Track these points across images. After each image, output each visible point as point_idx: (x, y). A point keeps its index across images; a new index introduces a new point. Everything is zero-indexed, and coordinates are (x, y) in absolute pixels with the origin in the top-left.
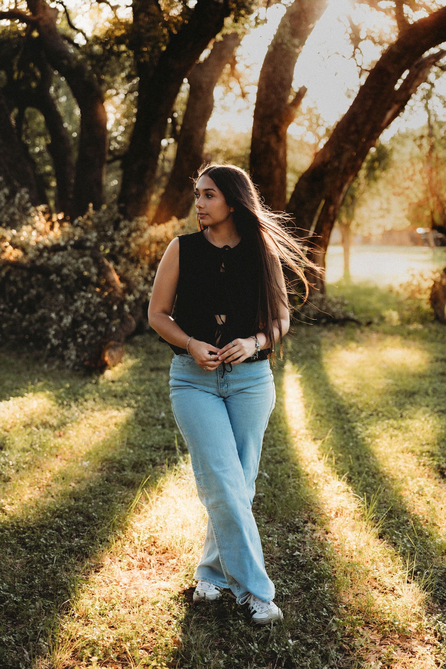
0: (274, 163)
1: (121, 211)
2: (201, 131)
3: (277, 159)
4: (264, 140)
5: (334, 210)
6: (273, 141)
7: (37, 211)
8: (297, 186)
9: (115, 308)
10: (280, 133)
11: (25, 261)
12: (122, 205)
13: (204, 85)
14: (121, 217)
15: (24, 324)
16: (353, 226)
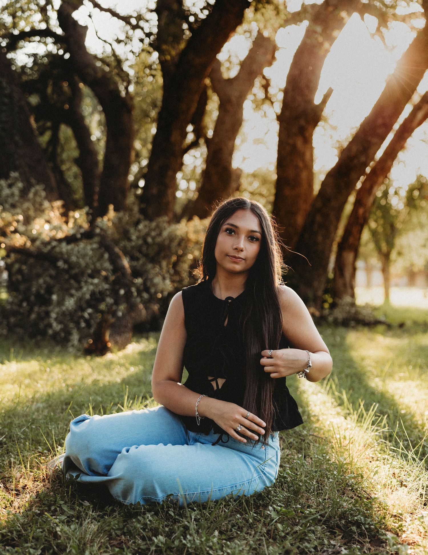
0: (301, 165)
1: (142, 211)
2: (230, 144)
3: (304, 161)
4: (291, 141)
5: (365, 212)
6: (299, 142)
7: (52, 207)
8: (323, 184)
9: (122, 292)
10: (307, 135)
11: (33, 249)
12: (143, 206)
13: (234, 99)
14: (142, 217)
15: (33, 316)
16: (393, 255)
